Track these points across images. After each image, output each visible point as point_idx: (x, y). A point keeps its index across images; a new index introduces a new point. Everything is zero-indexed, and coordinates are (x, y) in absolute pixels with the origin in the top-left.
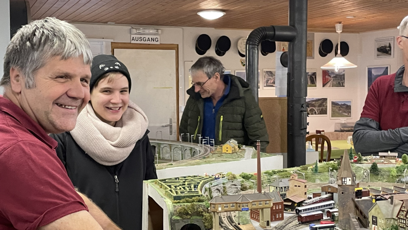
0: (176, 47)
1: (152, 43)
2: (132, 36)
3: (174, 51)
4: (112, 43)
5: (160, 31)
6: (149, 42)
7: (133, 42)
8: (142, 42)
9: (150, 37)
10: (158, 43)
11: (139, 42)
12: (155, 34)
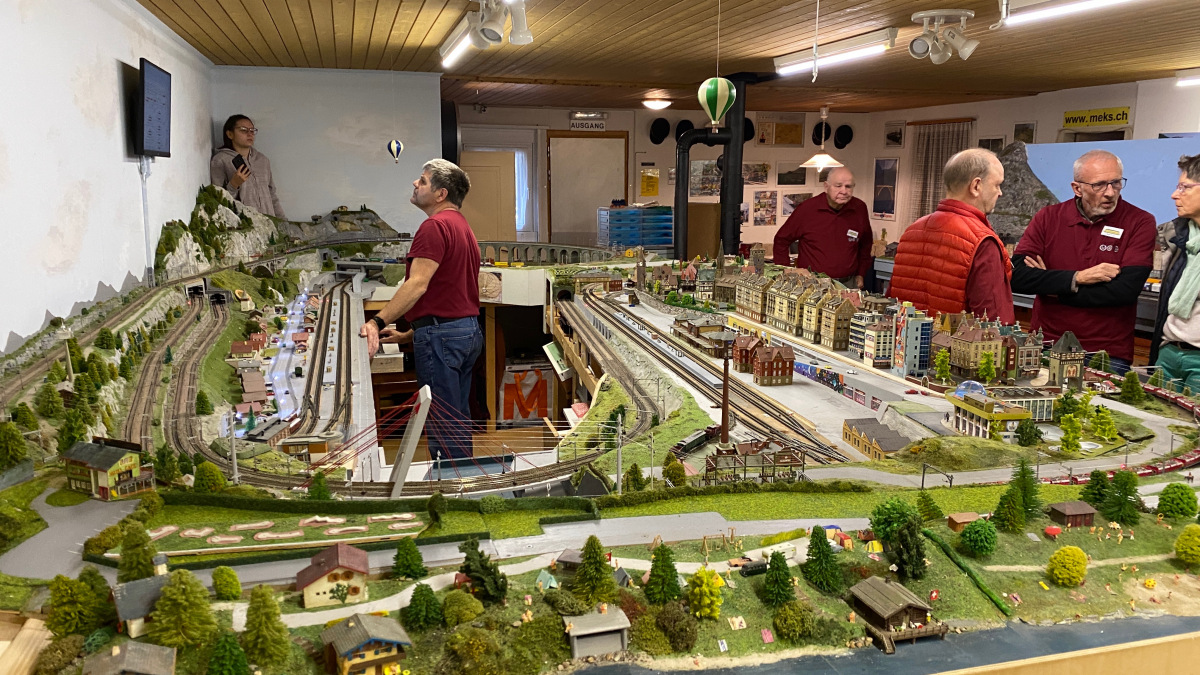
0: (624, 135)
1: (596, 130)
2: (572, 121)
3: (623, 140)
4: (548, 131)
5: (605, 116)
6: (592, 129)
7: (573, 129)
8: (585, 129)
9: (594, 123)
10: (604, 130)
11: (580, 129)
12: (599, 119)
